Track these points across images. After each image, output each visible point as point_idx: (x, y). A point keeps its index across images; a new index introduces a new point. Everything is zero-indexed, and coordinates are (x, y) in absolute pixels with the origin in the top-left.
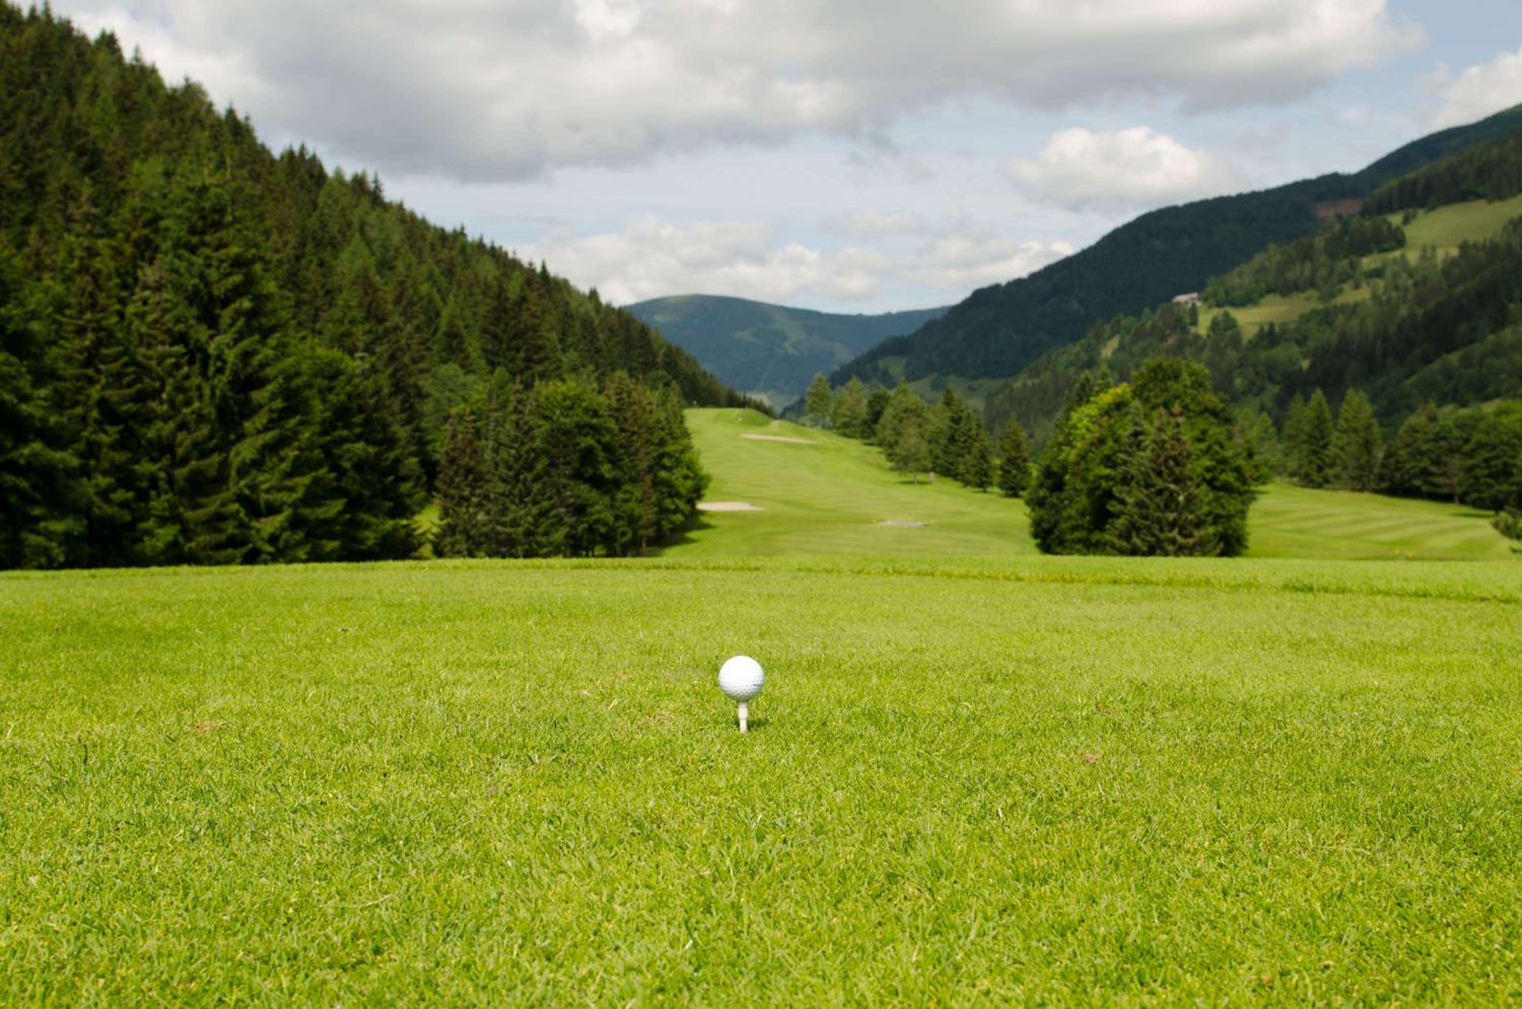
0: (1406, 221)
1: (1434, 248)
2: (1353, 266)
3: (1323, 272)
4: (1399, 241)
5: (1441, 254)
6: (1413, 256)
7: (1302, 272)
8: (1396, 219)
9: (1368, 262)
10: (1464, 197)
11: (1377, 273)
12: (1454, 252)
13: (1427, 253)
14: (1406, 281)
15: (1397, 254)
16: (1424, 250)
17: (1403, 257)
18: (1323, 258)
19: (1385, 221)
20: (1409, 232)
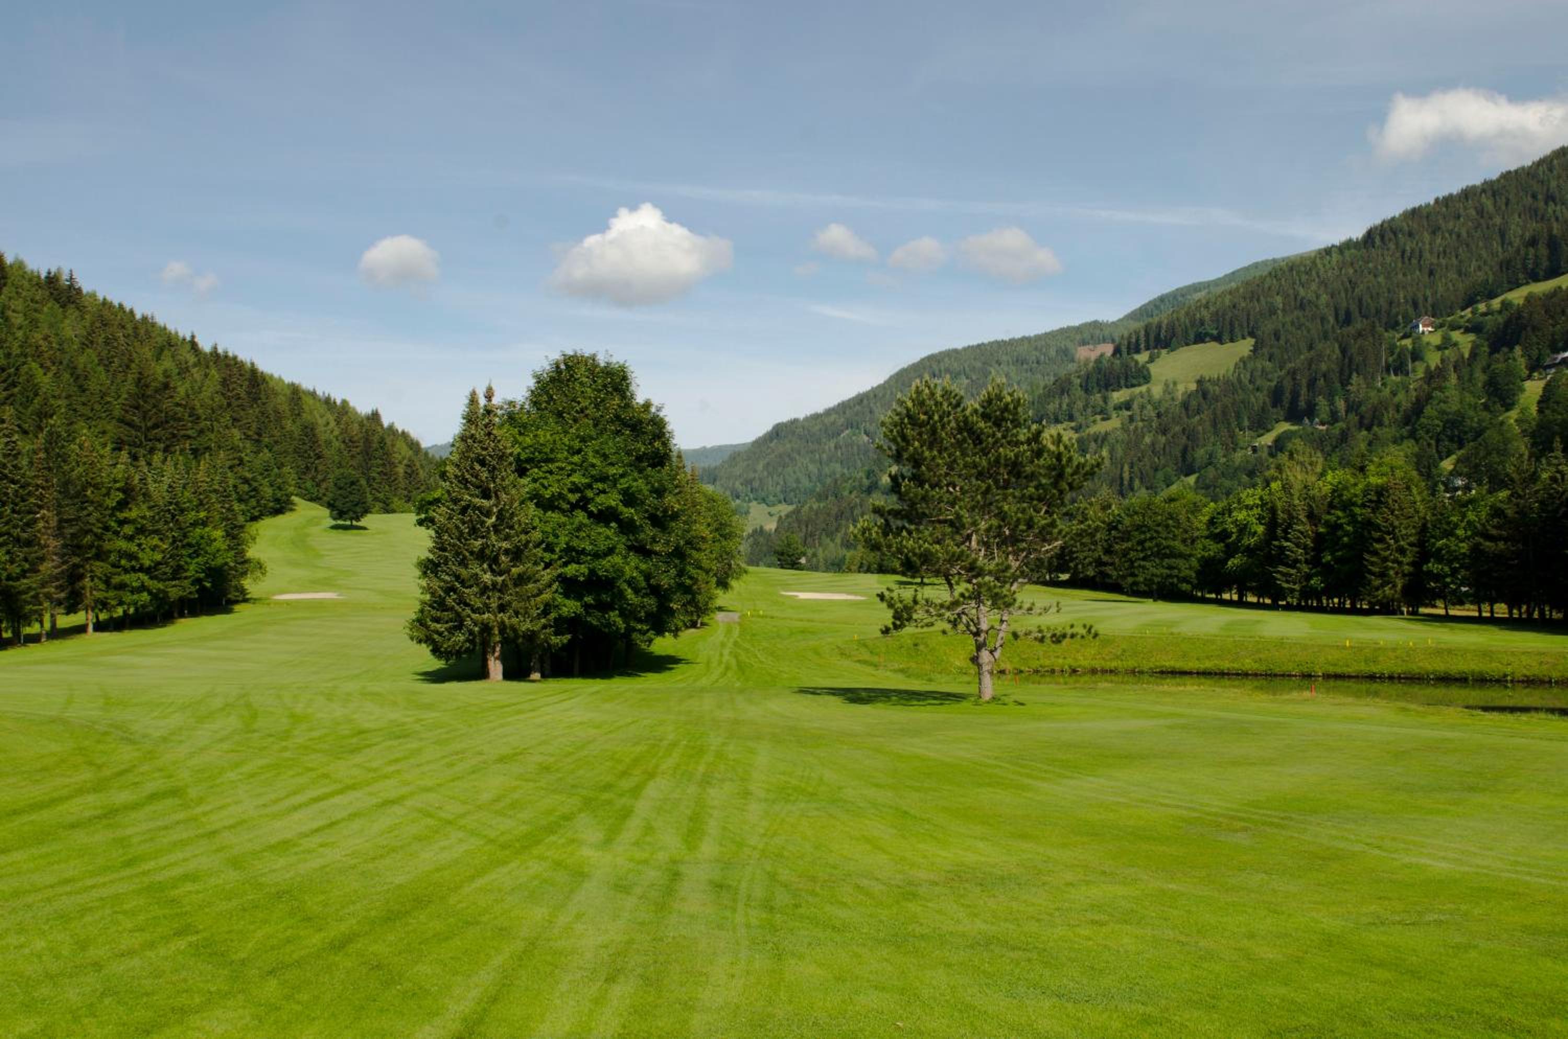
0: (1152, 360)
1: (1175, 383)
2: (1105, 400)
3: (1080, 404)
4: (1144, 376)
5: (1181, 388)
6: (1157, 391)
7: (1060, 405)
8: (1142, 358)
9: (1119, 396)
10: (1200, 339)
11: (1127, 406)
12: (1193, 387)
13: (1169, 388)
14: (1150, 412)
15: (1143, 388)
16: (1167, 385)
17: (1149, 391)
18: (1080, 393)
19: (1132, 358)
20: (1153, 369)
